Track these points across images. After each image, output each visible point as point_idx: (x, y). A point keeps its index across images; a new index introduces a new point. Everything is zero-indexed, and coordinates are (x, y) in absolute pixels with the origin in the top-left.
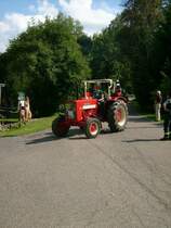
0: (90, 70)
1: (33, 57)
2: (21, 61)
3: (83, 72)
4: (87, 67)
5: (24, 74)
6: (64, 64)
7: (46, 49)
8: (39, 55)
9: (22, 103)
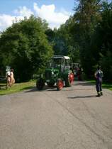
0: (53, 52)
1: (16, 43)
2: (8, 46)
3: (49, 53)
4: (51, 49)
5: (10, 54)
6: (36, 48)
7: (24, 38)
8: (20, 42)
9: (9, 73)
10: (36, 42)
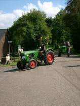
0: (51, 34)
1: (25, 29)
3: (48, 35)
4: (50, 33)
5: (21, 36)
6: (39, 32)
7: (30, 25)
10: (39, 28)
